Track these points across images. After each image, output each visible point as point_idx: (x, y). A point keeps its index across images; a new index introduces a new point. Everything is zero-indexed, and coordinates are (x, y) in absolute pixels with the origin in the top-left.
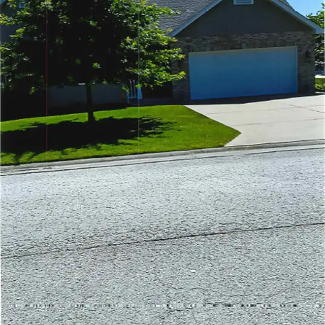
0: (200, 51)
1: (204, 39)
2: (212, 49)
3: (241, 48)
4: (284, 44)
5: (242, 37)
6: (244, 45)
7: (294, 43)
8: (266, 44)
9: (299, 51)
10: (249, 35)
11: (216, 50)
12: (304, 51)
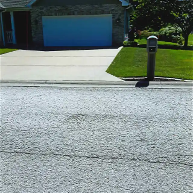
0: (48, 15)
1: (51, 8)
2: (56, 15)
3: (74, 14)
4: (103, 12)
5: (75, 7)
6: (76, 13)
7: (109, 12)
8: (90, 13)
9: (113, 18)
10: (79, 6)
11: (58, 15)
12: (116, 18)
